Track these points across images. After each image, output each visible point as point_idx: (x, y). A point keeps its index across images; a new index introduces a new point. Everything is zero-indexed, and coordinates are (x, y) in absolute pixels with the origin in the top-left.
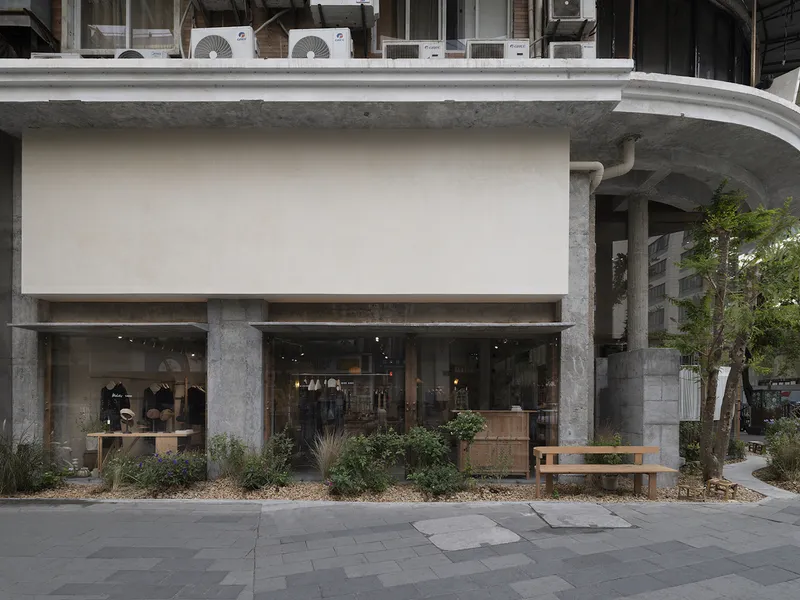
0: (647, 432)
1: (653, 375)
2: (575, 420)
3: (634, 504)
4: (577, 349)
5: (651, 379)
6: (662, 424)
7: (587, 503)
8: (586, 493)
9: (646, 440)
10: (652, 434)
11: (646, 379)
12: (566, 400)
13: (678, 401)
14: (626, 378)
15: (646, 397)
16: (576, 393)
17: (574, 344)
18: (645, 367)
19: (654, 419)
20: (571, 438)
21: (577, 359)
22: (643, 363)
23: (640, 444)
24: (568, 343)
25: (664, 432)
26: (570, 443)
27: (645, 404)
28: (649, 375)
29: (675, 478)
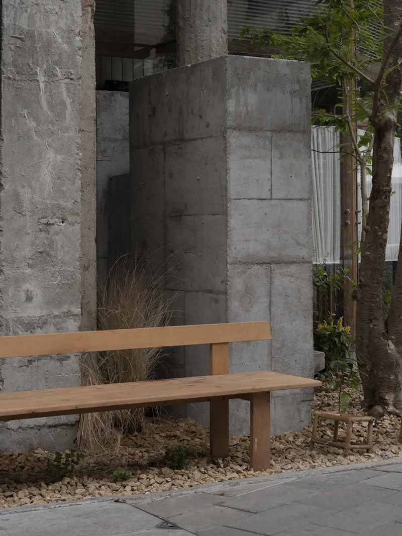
0: (237, 284)
1: (250, 130)
2: (44, 256)
3: (217, 488)
4: (49, 44)
5: (247, 139)
6: (271, 263)
7: (87, 504)
8: (80, 475)
9: (235, 305)
10: (248, 291)
11: (234, 139)
12: (17, 198)
13: (309, 199)
14: (181, 140)
15: (234, 189)
16: (46, 174)
17: (39, 26)
18: (231, 106)
19: (255, 248)
20: (32, 311)
21: (50, 74)
22: (224, 96)
23: (221, 317)
24: (23, 23)
25: (278, 282)
26: (30, 326)
27: (231, 206)
28: (239, 128)
29: (305, 407)
